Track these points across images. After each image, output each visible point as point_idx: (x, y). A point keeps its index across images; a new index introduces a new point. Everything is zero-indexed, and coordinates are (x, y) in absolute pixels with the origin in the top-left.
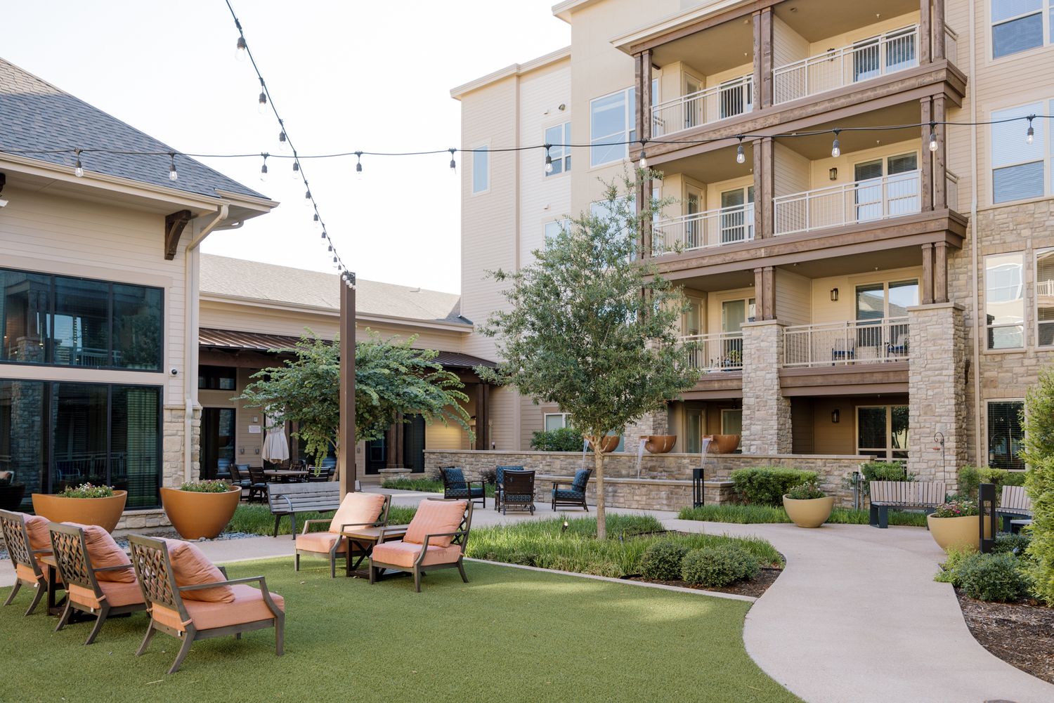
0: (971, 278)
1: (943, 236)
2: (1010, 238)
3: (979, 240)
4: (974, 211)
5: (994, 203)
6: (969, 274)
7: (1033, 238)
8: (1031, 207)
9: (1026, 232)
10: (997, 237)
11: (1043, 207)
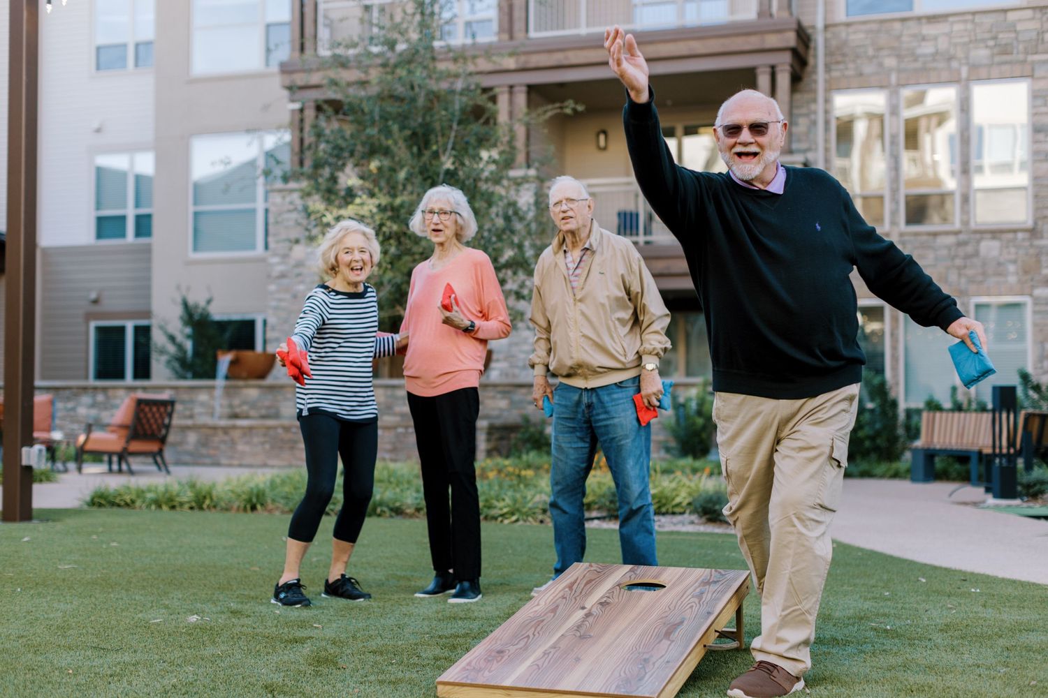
0: (814, 123)
1: (787, 58)
2: (868, 69)
3: (828, 68)
4: (820, 24)
5: (847, 15)
6: (813, 117)
7: (899, 71)
8: (897, 26)
9: (890, 62)
10: (851, 66)
11: (913, 28)
